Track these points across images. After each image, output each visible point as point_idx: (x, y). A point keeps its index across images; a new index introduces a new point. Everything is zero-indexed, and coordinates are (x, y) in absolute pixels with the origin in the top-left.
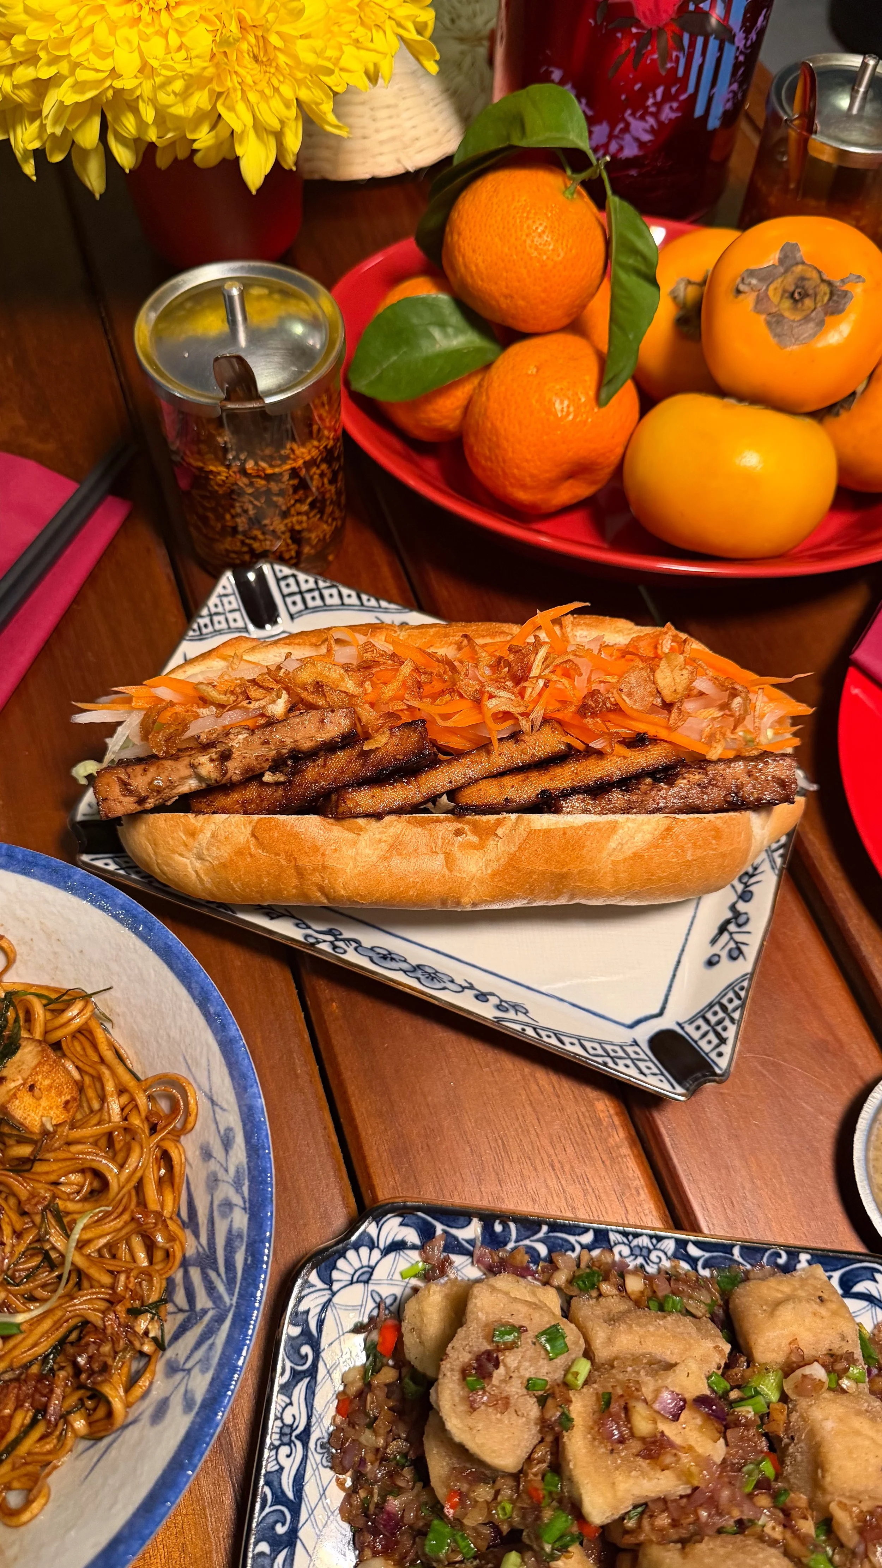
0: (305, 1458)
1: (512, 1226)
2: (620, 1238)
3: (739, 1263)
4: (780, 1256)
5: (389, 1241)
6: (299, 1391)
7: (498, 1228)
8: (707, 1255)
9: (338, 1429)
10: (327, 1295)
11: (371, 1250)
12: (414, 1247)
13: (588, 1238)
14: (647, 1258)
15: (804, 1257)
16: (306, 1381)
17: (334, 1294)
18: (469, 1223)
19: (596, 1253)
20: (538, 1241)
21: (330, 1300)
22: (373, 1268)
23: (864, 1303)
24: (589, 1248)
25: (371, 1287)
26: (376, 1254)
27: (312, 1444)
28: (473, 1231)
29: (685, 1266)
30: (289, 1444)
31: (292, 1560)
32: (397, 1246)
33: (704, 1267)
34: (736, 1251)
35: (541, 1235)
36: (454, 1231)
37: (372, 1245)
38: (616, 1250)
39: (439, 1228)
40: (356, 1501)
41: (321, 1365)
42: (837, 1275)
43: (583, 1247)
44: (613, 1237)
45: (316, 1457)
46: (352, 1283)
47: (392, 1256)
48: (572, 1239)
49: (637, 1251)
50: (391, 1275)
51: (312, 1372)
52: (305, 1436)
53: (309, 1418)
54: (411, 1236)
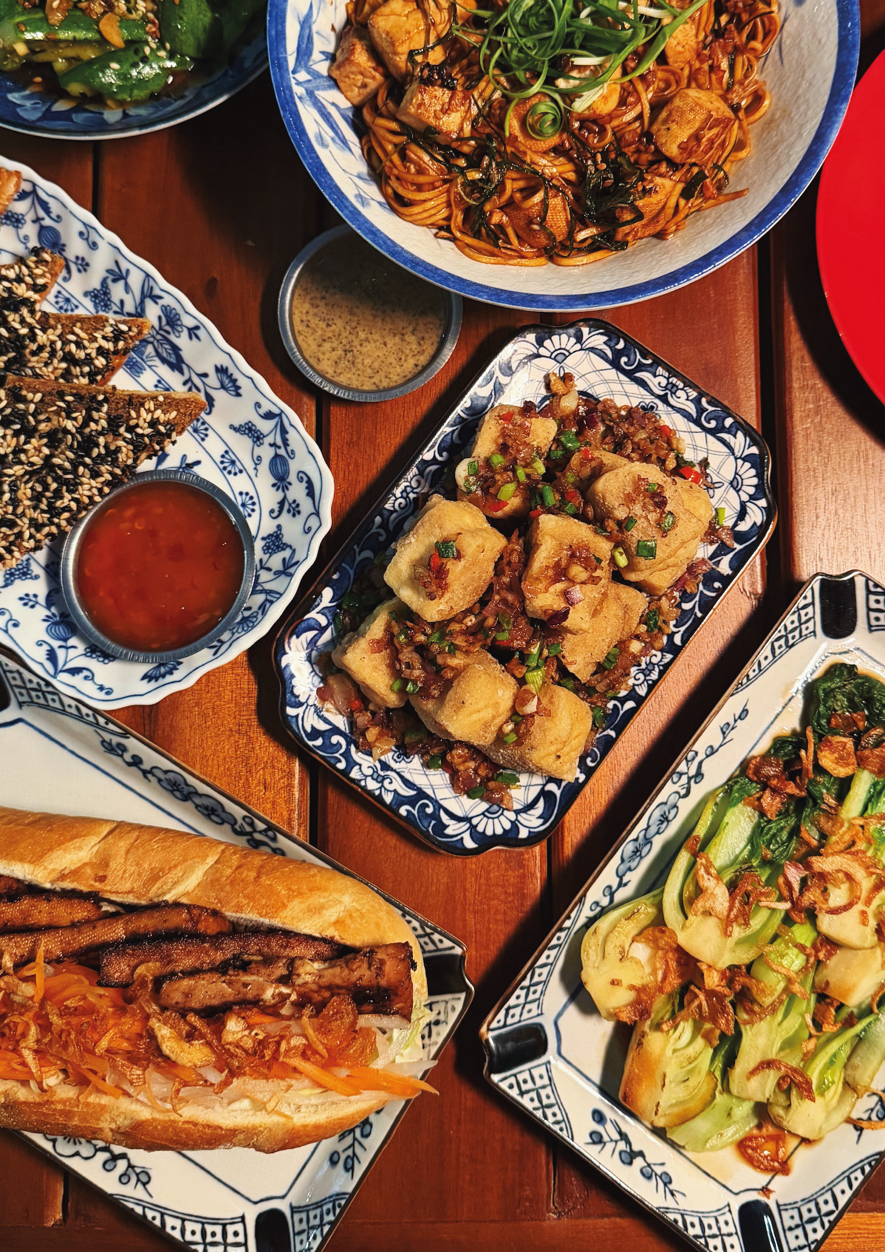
0: (652, 393)
1: (714, 594)
2: (666, 661)
3: (604, 730)
4: (592, 761)
5: (749, 510)
6: (692, 409)
7: (717, 585)
8: (621, 712)
9: (656, 421)
10: (738, 454)
11: (750, 496)
12: (735, 525)
13: (677, 640)
14: (642, 671)
15: (582, 778)
16: (695, 415)
17: (736, 459)
18: (731, 567)
19: (665, 639)
20: (694, 607)
21: (733, 454)
22: (738, 491)
23: (530, 800)
24: (671, 636)
25: (726, 484)
26: (745, 498)
27: (657, 401)
28: (724, 567)
29: (623, 693)
30: (666, 388)
31: (602, 357)
32: (742, 514)
33: (615, 705)
34: (613, 734)
35: (697, 610)
36: (731, 555)
37: (752, 498)
38: (659, 654)
39: (738, 547)
40: (612, 411)
41: (698, 429)
42: (558, 793)
43: (674, 633)
44: (669, 657)
45: (649, 399)
46: (736, 473)
47: (738, 508)
48: (683, 629)
49: (650, 667)
50: (727, 501)
51: (697, 422)
52: (664, 399)
53: (673, 407)
54: (743, 527)
